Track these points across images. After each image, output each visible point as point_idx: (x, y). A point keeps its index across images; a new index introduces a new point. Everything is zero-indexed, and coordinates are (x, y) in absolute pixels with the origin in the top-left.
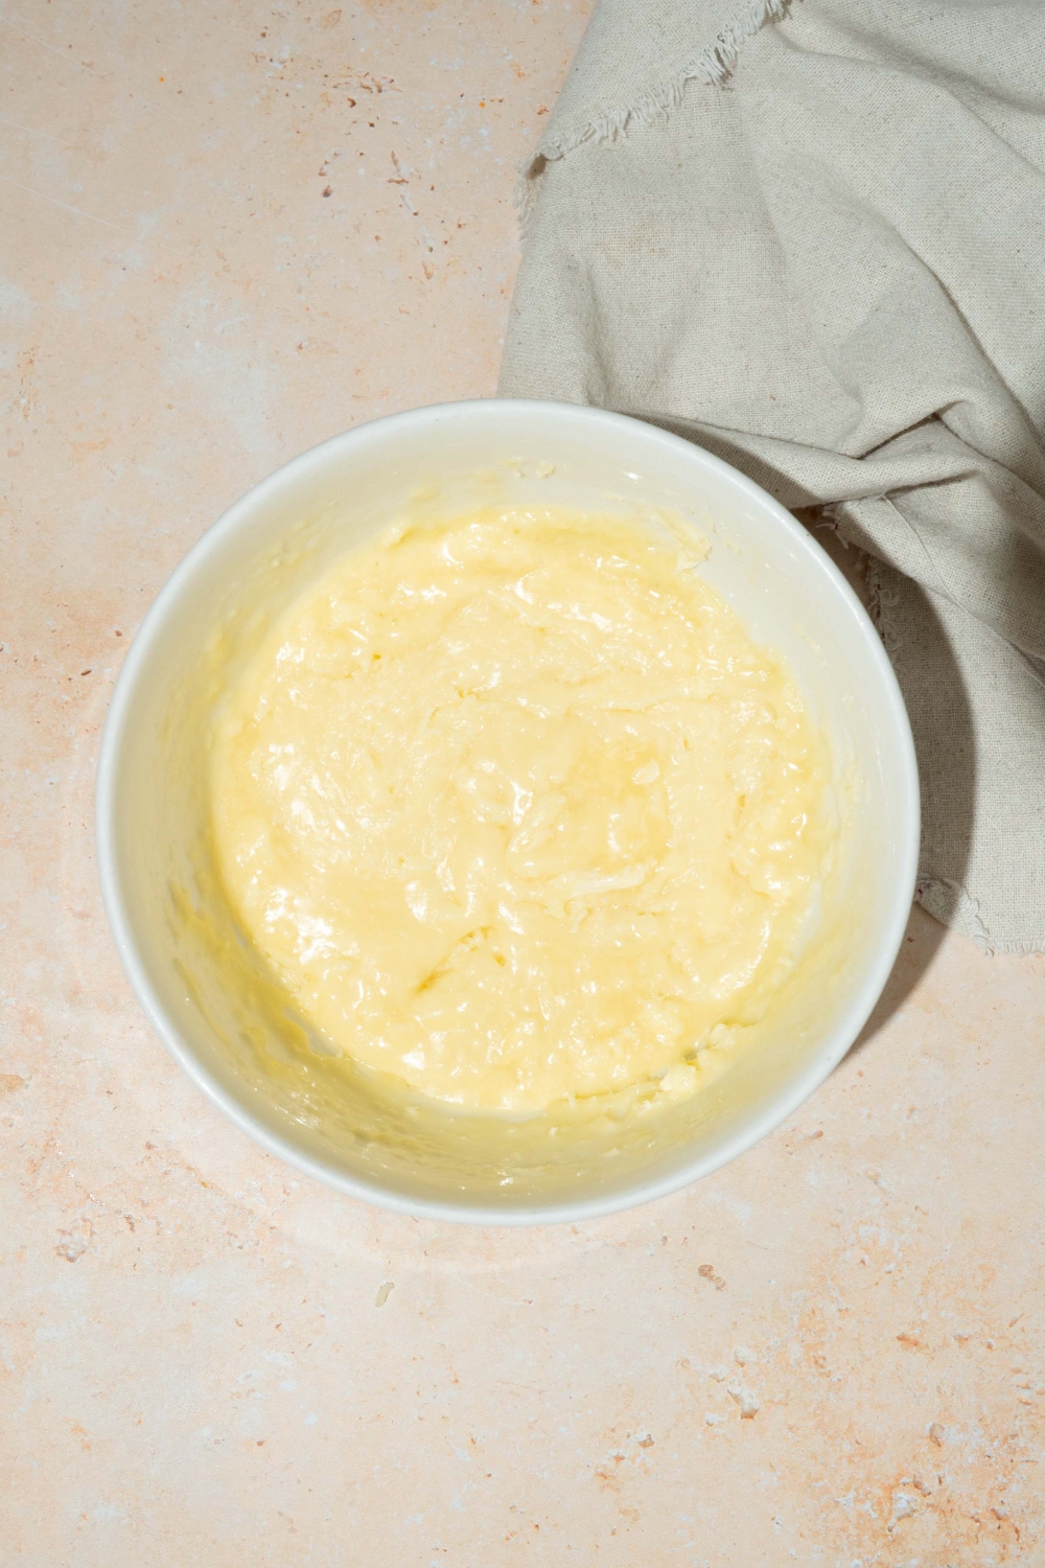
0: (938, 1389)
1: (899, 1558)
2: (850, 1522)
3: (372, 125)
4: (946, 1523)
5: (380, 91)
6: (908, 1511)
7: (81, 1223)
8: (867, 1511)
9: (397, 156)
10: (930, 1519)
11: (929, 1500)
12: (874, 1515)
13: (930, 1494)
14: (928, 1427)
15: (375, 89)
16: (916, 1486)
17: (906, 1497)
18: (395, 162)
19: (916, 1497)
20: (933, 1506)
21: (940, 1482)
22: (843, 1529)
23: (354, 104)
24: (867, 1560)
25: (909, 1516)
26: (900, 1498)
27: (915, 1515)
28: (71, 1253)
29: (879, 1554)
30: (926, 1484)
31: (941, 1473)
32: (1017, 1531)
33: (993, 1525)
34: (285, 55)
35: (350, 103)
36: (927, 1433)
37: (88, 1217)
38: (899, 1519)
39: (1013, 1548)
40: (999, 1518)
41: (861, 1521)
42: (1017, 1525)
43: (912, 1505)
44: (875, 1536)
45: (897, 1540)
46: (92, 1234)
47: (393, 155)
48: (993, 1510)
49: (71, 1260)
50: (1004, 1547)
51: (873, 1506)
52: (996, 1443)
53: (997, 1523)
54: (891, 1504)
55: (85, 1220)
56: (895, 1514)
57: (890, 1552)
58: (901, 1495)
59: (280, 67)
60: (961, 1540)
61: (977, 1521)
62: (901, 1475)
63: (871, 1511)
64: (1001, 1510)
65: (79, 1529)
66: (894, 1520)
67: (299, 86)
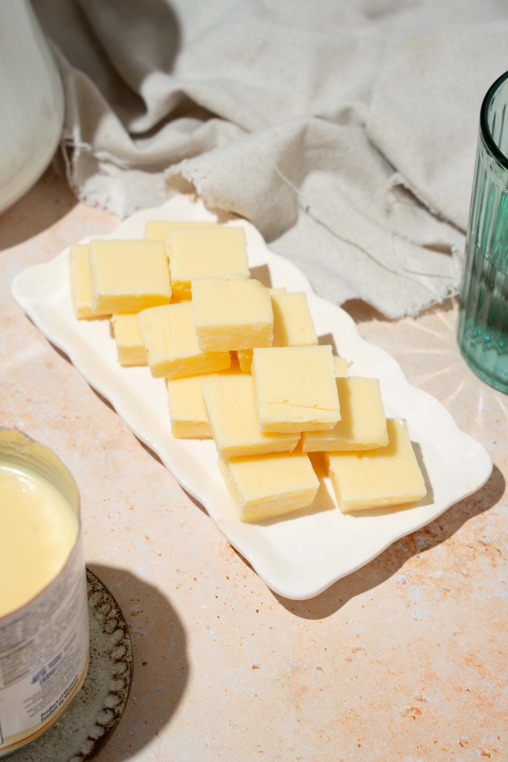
2: (391, 555)
4: (452, 550)
6: (426, 546)
8: (401, 549)
13: (437, 536)
19: (428, 538)
22: (388, 560)
24: (408, 575)
26: (419, 540)
29: (415, 570)
30: (433, 531)
31: (440, 524)
32: (499, 551)
33: (483, 549)
39: (499, 560)
40: (485, 545)
41: (399, 554)
42: (498, 547)
43: (428, 542)
48: (480, 541)
50: (493, 560)
51: (403, 545)
52: (470, 507)
53: (485, 548)
54: (415, 543)
57: (422, 569)
58: (418, 538)
60: (464, 558)
61: (471, 547)
63: (403, 549)
64: (485, 541)
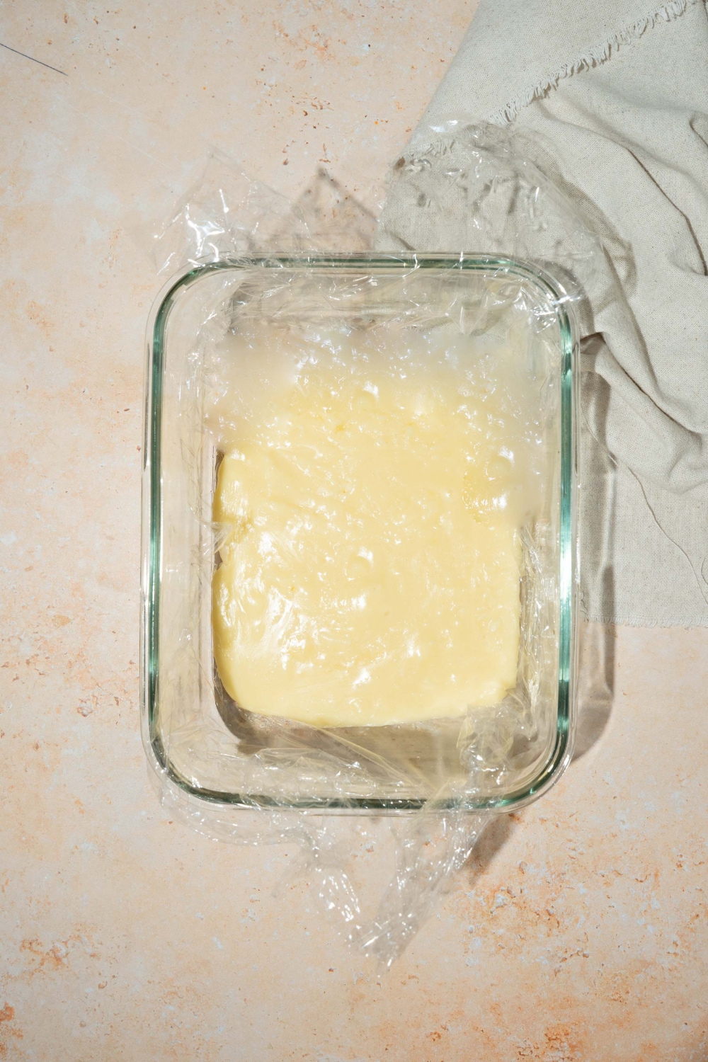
0: (527, 844)
1: (494, 927)
3: (315, 127)
5: (322, 109)
7: (91, 697)
9: (326, 147)
10: (514, 910)
11: (514, 900)
12: (484, 904)
14: (519, 863)
15: (319, 107)
16: (508, 892)
17: (502, 897)
18: (325, 150)
20: (515, 903)
21: (521, 892)
23: (306, 114)
25: (502, 907)
27: (505, 907)
28: (85, 712)
34: (273, 82)
35: (304, 113)
36: (518, 866)
37: (96, 695)
38: (497, 908)
44: (483, 914)
45: (494, 918)
46: (97, 703)
47: (324, 146)
49: (84, 716)
55: (94, 696)
56: (495, 905)
59: (269, 88)
62: (501, 885)
65: (73, 853)
66: (494, 908)
67: (278, 101)
